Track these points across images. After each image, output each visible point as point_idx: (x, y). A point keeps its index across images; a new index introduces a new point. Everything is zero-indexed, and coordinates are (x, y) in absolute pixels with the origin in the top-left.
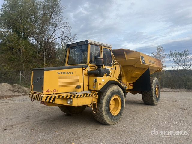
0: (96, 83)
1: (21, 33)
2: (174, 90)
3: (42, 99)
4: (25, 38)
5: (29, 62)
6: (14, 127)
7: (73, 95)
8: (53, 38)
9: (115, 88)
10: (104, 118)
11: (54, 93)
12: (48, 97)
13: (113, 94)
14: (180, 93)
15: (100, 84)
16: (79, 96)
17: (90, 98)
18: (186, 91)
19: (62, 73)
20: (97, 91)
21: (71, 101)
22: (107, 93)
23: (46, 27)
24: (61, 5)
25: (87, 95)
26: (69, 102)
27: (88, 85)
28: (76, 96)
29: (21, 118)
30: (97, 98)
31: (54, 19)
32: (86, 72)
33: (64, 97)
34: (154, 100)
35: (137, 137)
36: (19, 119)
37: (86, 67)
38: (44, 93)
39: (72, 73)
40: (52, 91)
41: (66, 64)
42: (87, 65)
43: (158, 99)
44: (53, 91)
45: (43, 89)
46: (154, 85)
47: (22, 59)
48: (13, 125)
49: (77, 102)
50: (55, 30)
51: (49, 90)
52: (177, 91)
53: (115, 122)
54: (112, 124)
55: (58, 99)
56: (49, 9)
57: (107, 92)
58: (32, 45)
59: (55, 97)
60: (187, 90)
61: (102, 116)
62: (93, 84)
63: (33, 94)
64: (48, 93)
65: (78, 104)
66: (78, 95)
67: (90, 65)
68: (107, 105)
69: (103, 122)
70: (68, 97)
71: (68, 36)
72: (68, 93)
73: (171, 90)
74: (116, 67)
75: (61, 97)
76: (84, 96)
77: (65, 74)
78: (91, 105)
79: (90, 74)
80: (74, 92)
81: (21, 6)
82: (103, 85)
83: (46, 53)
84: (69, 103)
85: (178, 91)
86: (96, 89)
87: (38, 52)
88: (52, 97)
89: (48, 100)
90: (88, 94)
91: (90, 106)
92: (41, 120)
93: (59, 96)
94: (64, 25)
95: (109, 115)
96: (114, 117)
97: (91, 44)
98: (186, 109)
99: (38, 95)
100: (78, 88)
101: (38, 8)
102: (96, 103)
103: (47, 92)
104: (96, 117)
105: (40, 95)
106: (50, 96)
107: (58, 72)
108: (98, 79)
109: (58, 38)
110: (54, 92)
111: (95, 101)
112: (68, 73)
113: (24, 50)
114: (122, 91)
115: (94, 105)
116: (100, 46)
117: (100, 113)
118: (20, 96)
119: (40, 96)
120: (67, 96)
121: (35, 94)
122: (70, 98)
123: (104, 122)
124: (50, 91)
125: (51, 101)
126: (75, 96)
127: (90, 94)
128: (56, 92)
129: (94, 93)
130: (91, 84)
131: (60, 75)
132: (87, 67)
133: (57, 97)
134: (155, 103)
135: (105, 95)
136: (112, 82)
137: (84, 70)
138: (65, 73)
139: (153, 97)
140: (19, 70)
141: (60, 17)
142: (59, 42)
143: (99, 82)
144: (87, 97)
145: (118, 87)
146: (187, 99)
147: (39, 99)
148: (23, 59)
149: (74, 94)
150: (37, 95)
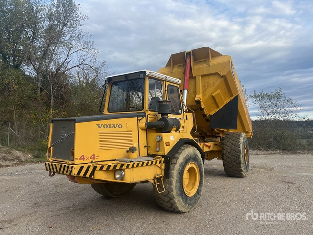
0: (161, 143)
1: (9, 58)
2: (262, 152)
3: (71, 172)
4: (17, 67)
5: (23, 107)
6: (15, 223)
7: (126, 164)
8: (66, 67)
9: (190, 150)
10: (175, 201)
11: (92, 162)
12: (82, 168)
13: (187, 161)
14: (272, 156)
15: (168, 144)
16: (135, 166)
17: (153, 168)
18: (280, 154)
19: (105, 126)
20: (163, 156)
21: (121, 175)
22: (178, 160)
23: (54, 48)
24: (80, 13)
25: (148, 163)
26: (118, 176)
27: (147, 147)
28: (130, 166)
29: (23, 206)
30: (163, 167)
31: (68, 36)
32: (143, 124)
33: (111, 168)
34: (242, 169)
35: (234, 231)
36: (20, 209)
37: (143, 116)
38: (76, 162)
39: (121, 126)
40: (89, 158)
41: (106, 111)
42: (145, 113)
43: (247, 167)
44: (91, 158)
45: (73, 154)
46: (242, 145)
47: (12, 101)
48: (12, 221)
49: (132, 176)
50: (70, 53)
51: (83, 156)
52: (267, 154)
53: (191, 208)
54: (187, 211)
55: (101, 172)
56: (58, 19)
57: (178, 158)
58: (29, 78)
59: (95, 168)
60: (281, 152)
61: (171, 198)
62: (156, 144)
63: (53, 163)
64: (82, 161)
65: (133, 179)
66: (134, 164)
67: (149, 112)
68: (179, 179)
69: (173, 209)
70: (118, 168)
71: (92, 64)
72: (115, 160)
73: (259, 152)
74: (187, 117)
75: (105, 168)
76: (142, 165)
77: (110, 127)
78: (154, 181)
79: (149, 128)
80: (127, 159)
81: (10, 11)
82: (172, 145)
83: (54, 92)
84: (119, 178)
85: (269, 154)
86: (160, 153)
87: (39, 90)
88: (89, 167)
89: (82, 174)
90: (150, 162)
91: (152, 181)
92: (62, 209)
93: (102, 167)
94: (86, 45)
95: (182, 196)
96: (190, 200)
97: (150, 78)
98: (292, 183)
99: (63, 165)
100: (133, 152)
101: (39, 16)
102: (161, 177)
103: (80, 159)
104: (160, 200)
105: (67, 165)
106: (86, 166)
107: (98, 125)
108: (164, 135)
109: (75, 66)
110: (93, 159)
111: (160, 173)
112: (114, 125)
113: (15, 87)
114: (200, 156)
115: (159, 179)
116: (163, 81)
117: (168, 194)
118: (9, 166)
119: (68, 167)
120: (116, 166)
121: (57, 164)
122: (121, 170)
123: (175, 209)
124: (86, 158)
125: (88, 175)
126: (128, 165)
127: (152, 162)
128: (96, 160)
129: (159, 160)
130: (152, 144)
131: (102, 129)
132: (145, 115)
133: (98, 169)
134: (244, 173)
135: (176, 164)
136: (186, 141)
137: (140, 120)
138: (110, 125)
139: (241, 164)
140: (5, 122)
141: (77, 32)
142: (74, 74)
143: (165, 140)
144: (147, 167)
145: (194, 149)
146: (288, 167)
147: (65, 172)
148: (14, 103)
149: (126, 162)
150: (61, 165)
